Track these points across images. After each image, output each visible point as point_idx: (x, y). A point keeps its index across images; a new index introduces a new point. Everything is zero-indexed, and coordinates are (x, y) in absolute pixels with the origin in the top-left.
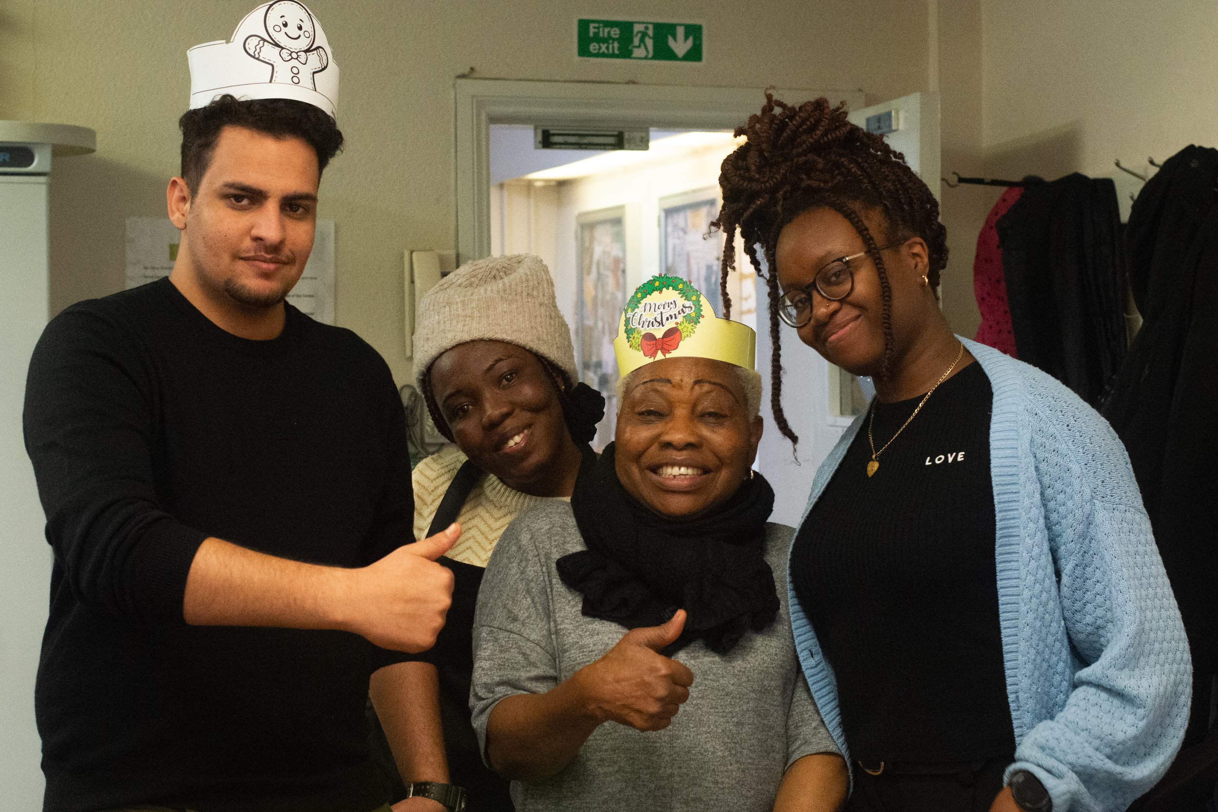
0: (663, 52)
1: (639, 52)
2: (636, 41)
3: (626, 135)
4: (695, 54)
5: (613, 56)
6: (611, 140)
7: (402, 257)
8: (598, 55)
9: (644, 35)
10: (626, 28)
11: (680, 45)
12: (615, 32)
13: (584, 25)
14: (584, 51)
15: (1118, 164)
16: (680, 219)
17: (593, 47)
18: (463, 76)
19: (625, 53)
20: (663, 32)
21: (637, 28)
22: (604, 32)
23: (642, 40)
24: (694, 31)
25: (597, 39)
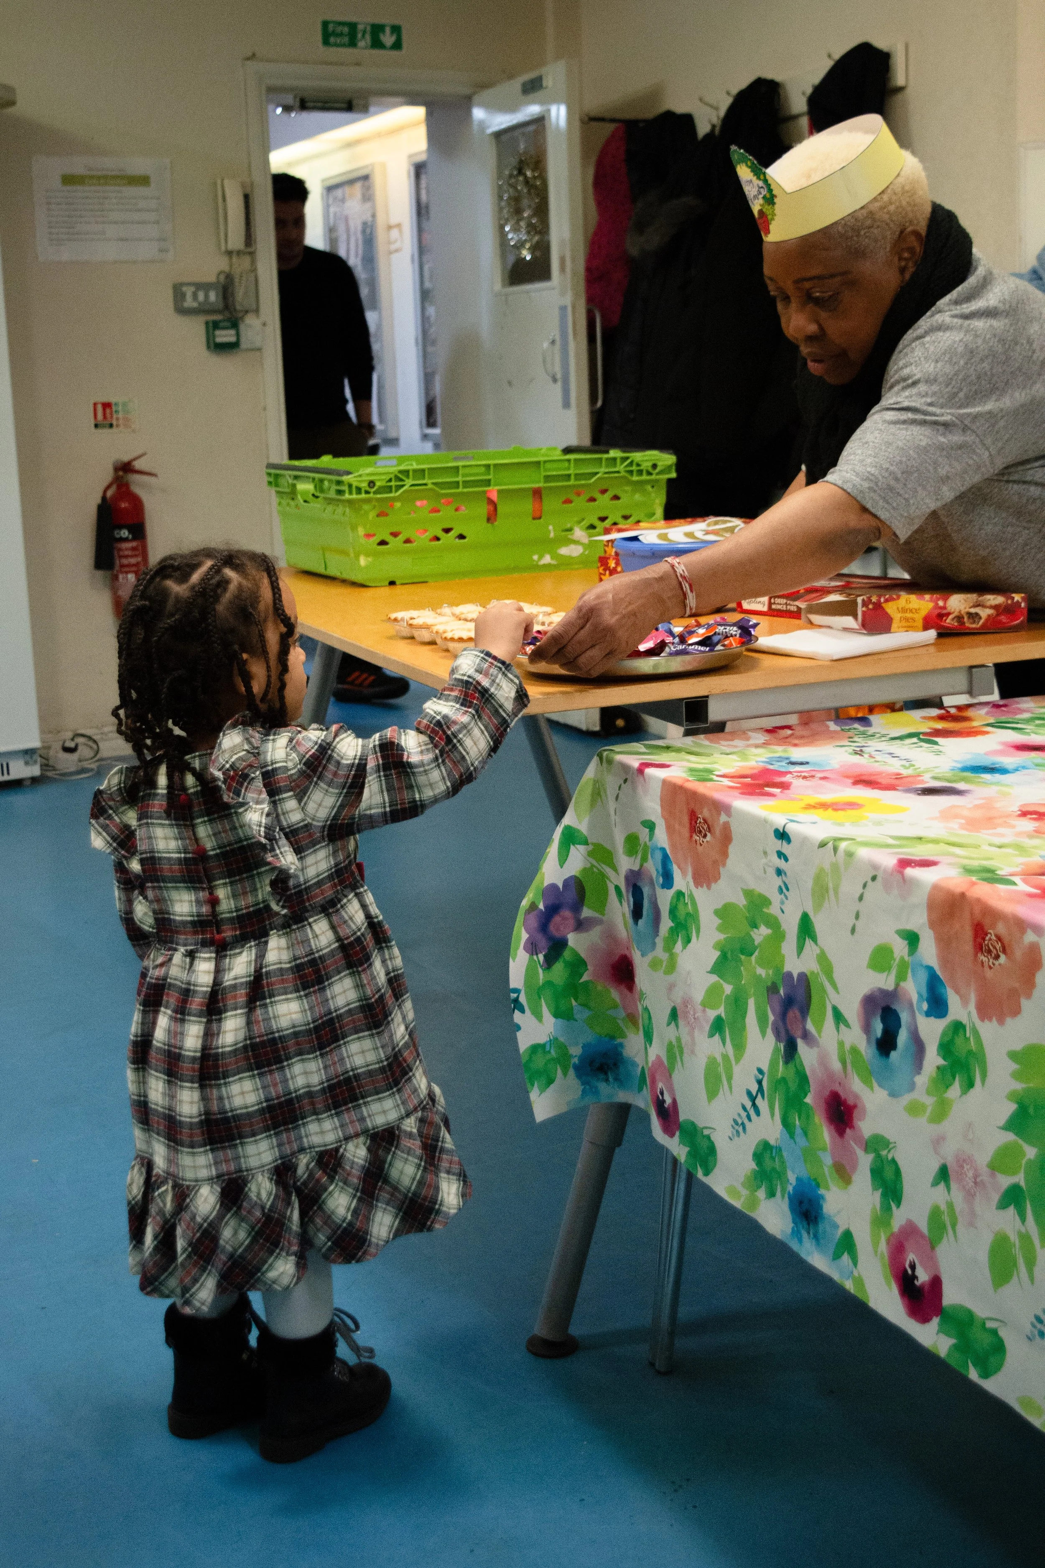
0: (377, 44)
1: (361, 44)
2: (360, 35)
3: (355, 102)
4: (397, 45)
5: (343, 45)
6: (343, 105)
7: (215, 184)
8: (336, 45)
9: (364, 32)
10: (353, 26)
11: (388, 39)
12: (346, 30)
13: (325, 24)
14: (326, 42)
15: (701, 100)
16: (339, 193)
17: (332, 40)
18: (248, 59)
19: (353, 43)
20: (377, 30)
21: (360, 27)
22: (339, 29)
23: (363, 36)
24: (396, 30)
25: (334, 34)
